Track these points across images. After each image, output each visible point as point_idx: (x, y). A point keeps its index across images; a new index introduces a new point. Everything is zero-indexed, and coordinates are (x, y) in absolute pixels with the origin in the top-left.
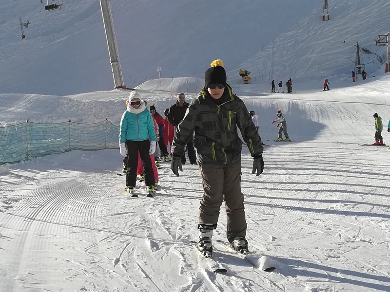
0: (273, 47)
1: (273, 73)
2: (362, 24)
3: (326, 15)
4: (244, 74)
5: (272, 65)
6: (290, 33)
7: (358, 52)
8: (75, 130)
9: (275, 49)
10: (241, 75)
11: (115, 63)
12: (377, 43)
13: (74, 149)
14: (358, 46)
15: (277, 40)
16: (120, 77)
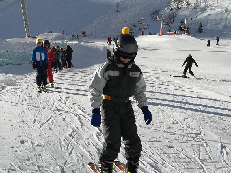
0: (96, 22)
1: (96, 33)
2: (133, 14)
3: (118, 10)
4: (84, 33)
5: (95, 30)
6: (103, 16)
7: (131, 26)
8: (9, 55)
9: (97, 23)
10: (82, 33)
11: (27, 26)
12: (139, 22)
13: (9, 64)
14: (131, 23)
15: (98, 19)
16: (29, 32)
